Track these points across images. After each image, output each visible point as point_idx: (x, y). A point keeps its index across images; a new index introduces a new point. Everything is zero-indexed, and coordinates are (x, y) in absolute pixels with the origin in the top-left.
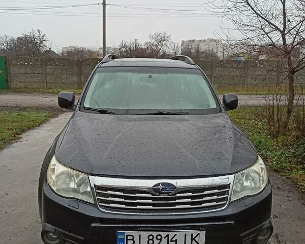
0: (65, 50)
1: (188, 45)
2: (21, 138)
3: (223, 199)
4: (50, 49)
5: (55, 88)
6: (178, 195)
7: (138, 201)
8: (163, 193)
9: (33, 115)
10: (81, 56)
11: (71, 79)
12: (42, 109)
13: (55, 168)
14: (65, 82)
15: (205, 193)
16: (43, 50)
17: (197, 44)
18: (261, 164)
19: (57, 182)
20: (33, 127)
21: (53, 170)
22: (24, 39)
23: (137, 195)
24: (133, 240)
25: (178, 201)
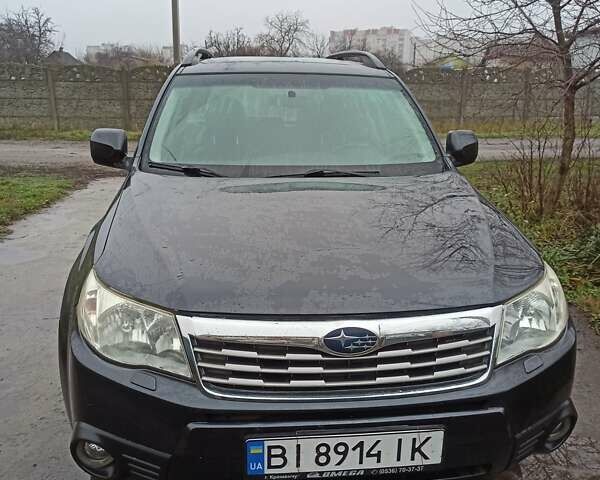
0: (94, 52)
1: (345, 40)
2: (11, 232)
3: (479, 361)
4: (61, 48)
5: (77, 128)
6: (381, 354)
7: (292, 370)
8: (348, 351)
9: (35, 184)
10: (127, 63)
11: (109, 108)
12: (52, 171)
13: (95, 299)
14: (98, 116)
15: (441, 347)
16: (47, 50)
17: (361, 38)
18: (551, 280)
19: (102, 329)
20: (36, 208)
21: (92, 304)
22: (6, 28)
23: (289, 356)
24: (282, 456)
25: (381, 367)
